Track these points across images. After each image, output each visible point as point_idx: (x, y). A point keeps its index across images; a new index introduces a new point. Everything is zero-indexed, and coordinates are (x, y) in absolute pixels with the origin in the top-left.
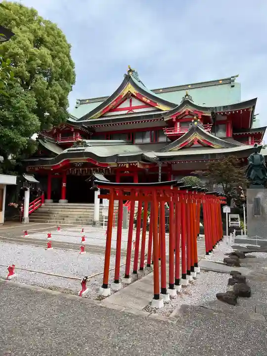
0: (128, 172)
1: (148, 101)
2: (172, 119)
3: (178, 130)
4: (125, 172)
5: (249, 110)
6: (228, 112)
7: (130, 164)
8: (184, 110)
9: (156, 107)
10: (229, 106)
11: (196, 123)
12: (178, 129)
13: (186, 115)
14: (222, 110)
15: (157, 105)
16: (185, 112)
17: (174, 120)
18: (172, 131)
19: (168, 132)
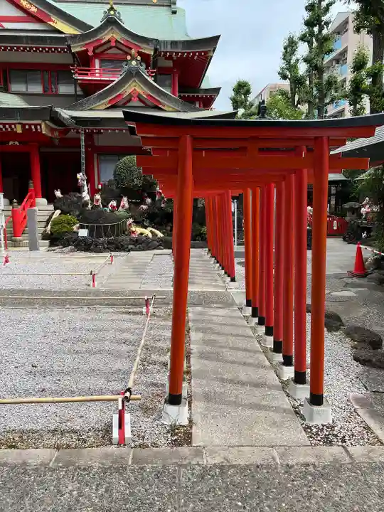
0: (17, 143)
1: (33, 10)
2: (87, 51)
3: (98, 73)
4: (11, 143)
5: (208, 55)
6: (177, 53)
7: (23, 126)
8: (107, 38)
9: (51, 23)
10: (180, 41)
11: (134, 63)
12: (97, 71)
13: (111, 48)
14: (169, 49)
15: (51, 20)
16: (109, 41)
17: (90, 54)
18: (87, 74)
19: (80, 74)
